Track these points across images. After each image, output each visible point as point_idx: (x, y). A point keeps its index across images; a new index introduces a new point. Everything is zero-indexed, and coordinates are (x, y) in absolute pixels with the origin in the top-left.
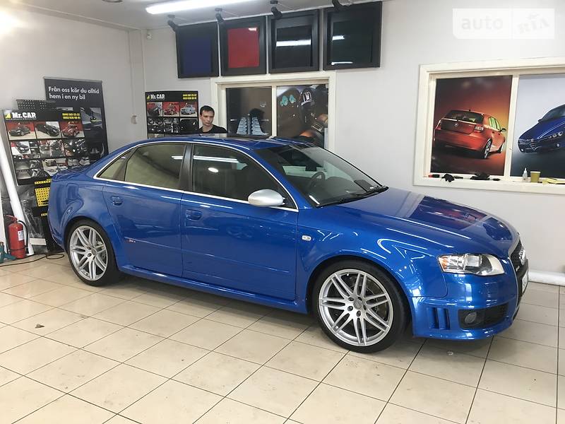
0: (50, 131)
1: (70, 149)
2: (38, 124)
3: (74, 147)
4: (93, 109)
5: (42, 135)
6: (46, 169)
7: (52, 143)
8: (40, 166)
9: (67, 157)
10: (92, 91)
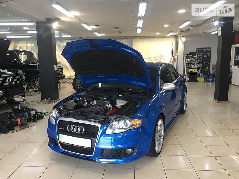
0: (195, 58)
1: (198, 62)
2: (192, 57)
3: (199, 61)
4: (208, 54)
5: (193, 59)
6: (192, 65)
7: (194, 60)
8: (191, 65)
9: (197, 63)
10: (208, 49)
